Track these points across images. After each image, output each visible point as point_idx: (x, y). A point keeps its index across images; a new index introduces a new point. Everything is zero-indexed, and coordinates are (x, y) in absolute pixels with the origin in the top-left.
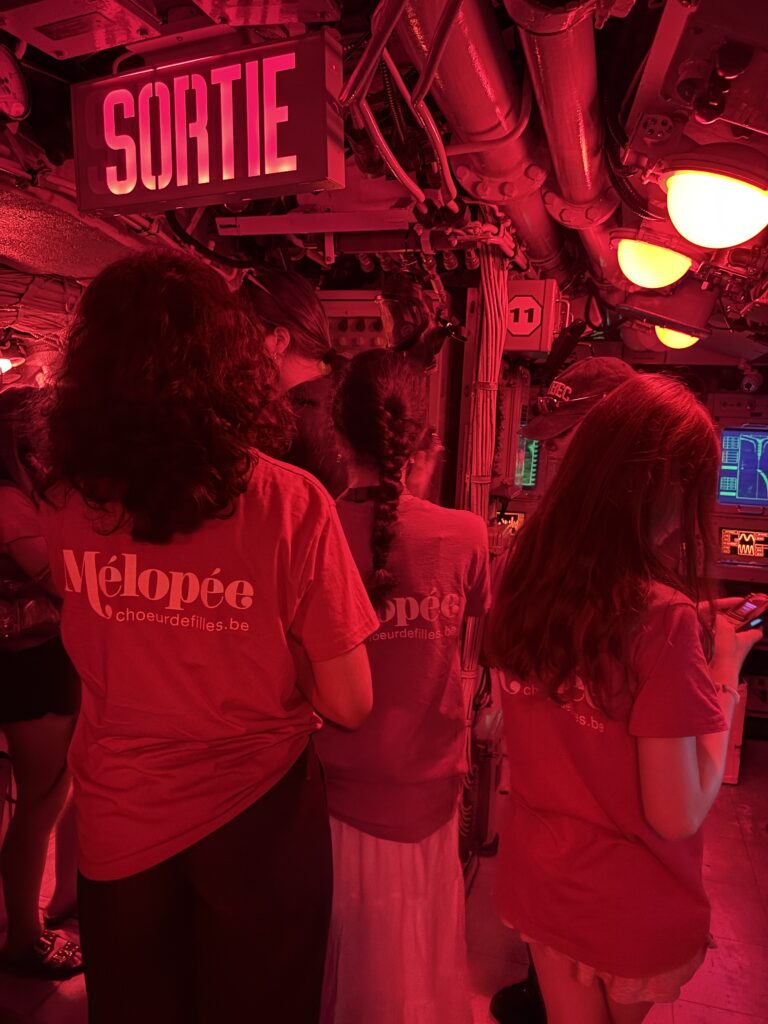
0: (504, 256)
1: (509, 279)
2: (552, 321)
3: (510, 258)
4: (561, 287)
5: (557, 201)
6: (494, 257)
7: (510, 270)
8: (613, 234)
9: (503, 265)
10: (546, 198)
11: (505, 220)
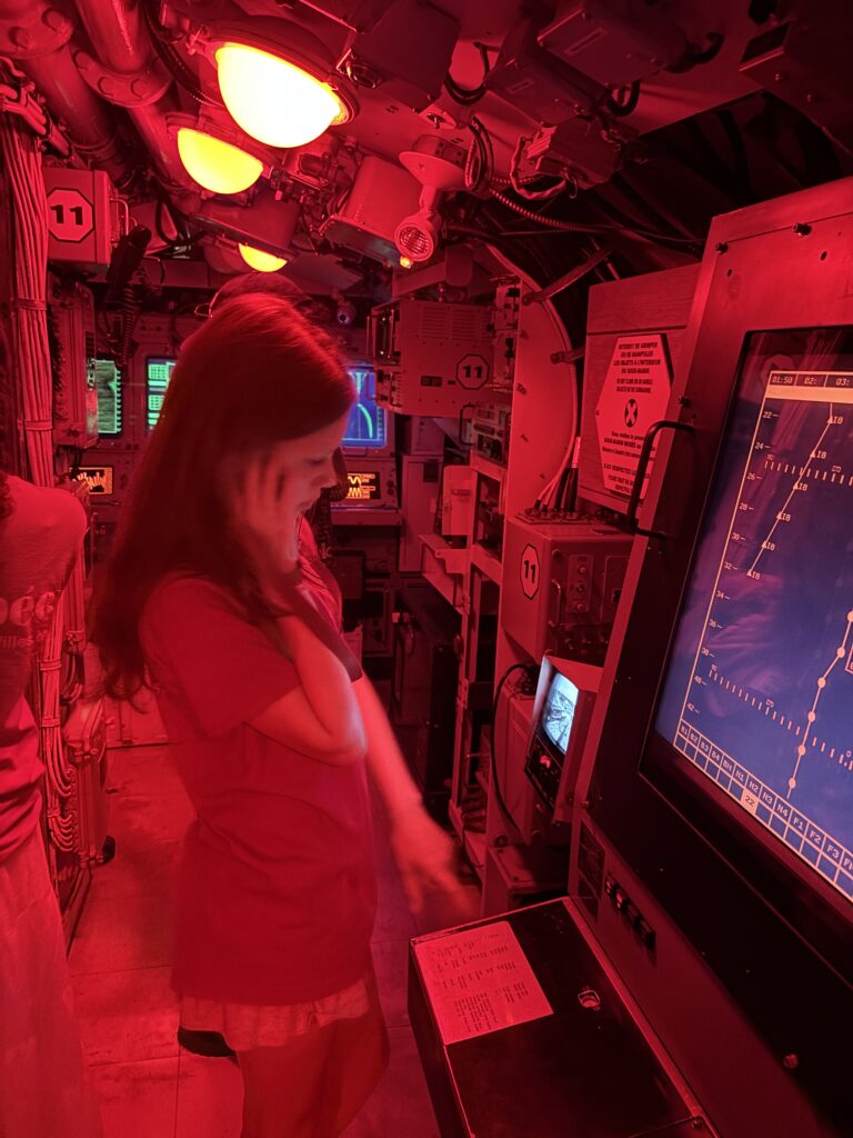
0: (33, 133)
1: (44, 165)
2: (108, 227)
3: (42, 137)
4: (116, 184)
5: (92, 65)
6: (19, 132)
7: (43, 154)
8: (170, 120)
9: (33, 144)
10: (77, 59)
11: (26, 82)
